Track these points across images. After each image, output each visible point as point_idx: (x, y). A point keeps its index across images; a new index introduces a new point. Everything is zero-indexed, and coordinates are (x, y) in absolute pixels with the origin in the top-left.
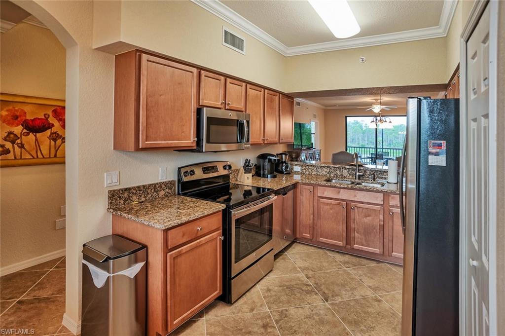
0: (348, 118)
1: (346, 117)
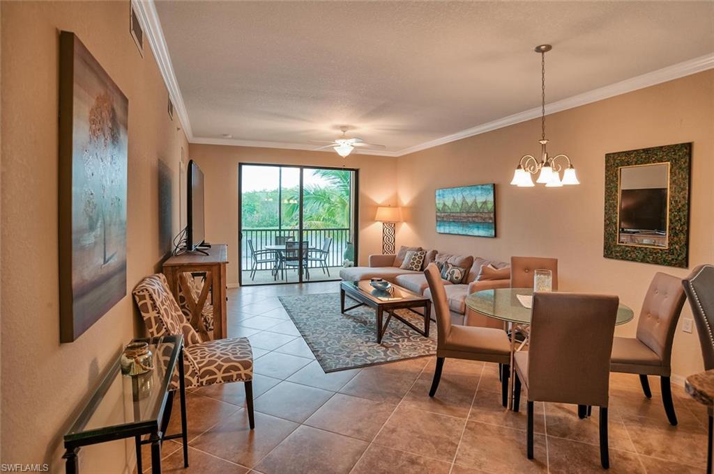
0: (243, 167)
1: (240, 165)
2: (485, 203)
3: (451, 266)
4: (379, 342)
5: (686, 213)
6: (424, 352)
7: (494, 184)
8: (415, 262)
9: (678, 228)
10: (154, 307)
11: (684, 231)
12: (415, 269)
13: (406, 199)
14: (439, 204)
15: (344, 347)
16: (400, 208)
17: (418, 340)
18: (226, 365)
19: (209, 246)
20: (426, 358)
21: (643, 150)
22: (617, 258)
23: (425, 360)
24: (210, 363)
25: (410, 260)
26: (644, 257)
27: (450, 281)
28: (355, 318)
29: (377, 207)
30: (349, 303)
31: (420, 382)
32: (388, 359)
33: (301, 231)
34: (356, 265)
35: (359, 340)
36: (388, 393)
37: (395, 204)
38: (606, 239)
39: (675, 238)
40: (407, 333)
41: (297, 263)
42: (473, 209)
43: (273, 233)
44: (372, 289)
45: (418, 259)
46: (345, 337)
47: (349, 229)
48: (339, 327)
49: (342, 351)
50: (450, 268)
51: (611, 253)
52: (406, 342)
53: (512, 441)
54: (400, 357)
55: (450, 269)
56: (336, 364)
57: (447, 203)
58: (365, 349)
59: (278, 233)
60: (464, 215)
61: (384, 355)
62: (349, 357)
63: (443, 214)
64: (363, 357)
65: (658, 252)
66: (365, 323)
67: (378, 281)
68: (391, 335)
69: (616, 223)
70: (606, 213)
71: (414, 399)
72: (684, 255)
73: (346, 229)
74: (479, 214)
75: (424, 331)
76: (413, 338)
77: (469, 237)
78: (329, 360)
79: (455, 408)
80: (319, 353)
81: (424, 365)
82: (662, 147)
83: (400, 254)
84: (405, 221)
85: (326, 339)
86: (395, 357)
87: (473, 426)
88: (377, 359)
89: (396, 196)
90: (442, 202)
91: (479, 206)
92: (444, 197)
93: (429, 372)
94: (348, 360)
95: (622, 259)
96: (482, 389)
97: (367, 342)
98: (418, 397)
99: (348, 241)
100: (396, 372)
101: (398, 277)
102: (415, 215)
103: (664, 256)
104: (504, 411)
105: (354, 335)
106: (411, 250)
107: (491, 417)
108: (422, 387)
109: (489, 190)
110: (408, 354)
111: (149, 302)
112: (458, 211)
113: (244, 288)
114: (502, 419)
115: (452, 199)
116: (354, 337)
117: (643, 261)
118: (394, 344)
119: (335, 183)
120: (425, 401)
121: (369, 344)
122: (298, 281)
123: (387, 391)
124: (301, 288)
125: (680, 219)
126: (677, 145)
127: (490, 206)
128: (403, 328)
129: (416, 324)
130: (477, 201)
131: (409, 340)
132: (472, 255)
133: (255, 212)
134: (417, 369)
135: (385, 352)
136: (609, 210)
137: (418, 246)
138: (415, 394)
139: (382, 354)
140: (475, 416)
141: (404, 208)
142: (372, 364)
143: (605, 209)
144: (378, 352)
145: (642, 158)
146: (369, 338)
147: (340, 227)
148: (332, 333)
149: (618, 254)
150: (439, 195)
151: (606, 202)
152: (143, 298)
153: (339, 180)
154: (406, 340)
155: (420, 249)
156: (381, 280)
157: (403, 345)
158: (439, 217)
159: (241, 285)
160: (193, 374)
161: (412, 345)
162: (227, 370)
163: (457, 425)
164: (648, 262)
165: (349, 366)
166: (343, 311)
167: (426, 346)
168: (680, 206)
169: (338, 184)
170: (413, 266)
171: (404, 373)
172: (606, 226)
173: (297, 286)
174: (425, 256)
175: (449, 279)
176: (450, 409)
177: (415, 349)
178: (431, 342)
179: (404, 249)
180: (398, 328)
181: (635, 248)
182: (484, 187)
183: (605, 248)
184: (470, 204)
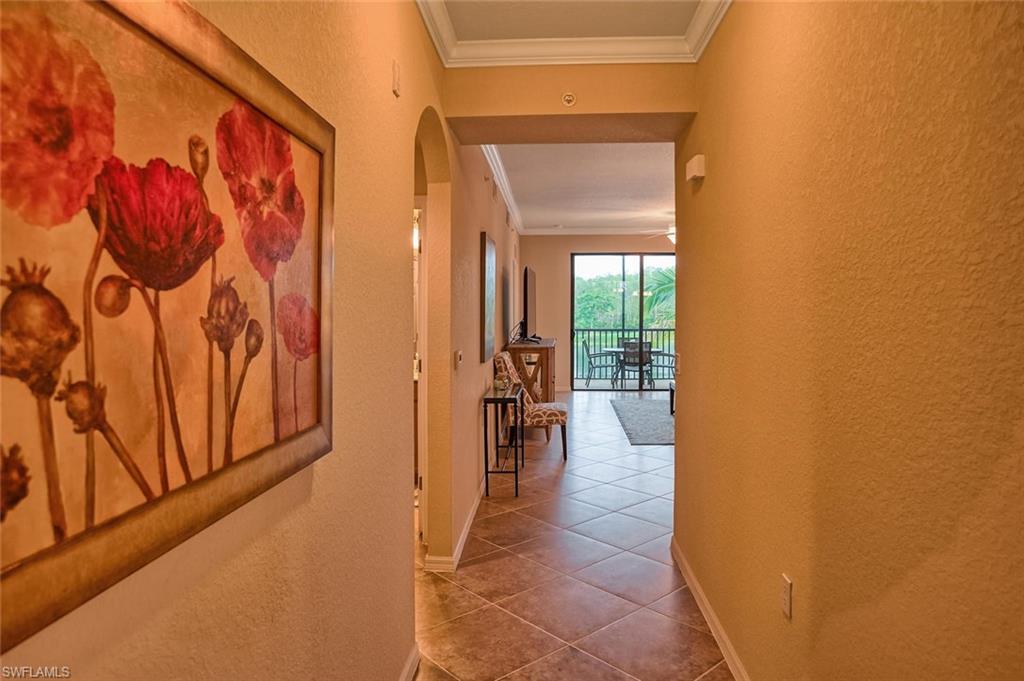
0: (576, 257)
1: (573, 255)
10: (506, 369)
15: (657, 433)
18: (549, 412)
19: (540, 338)
24: (539, 410)
33: (641, 330)
41: (637, 368)
43: (615, 334)
46: (662, 428)
48: (661, 422)
49: (654, 435)
56: (643, 441)
59: (620, 334)
62: (657, 439)
64: (670, 439)
94: (655, 440)
111: (503, 365)
113: (575, 393)
122: (637, 388)
124: (640, 395)
133: (609, 309)
152: (499, 362)
159: (573, 390)
160: (528, 416)
162: (549, 415)
165: (654, 443)
166: (672, 412)
173: (637, 394)
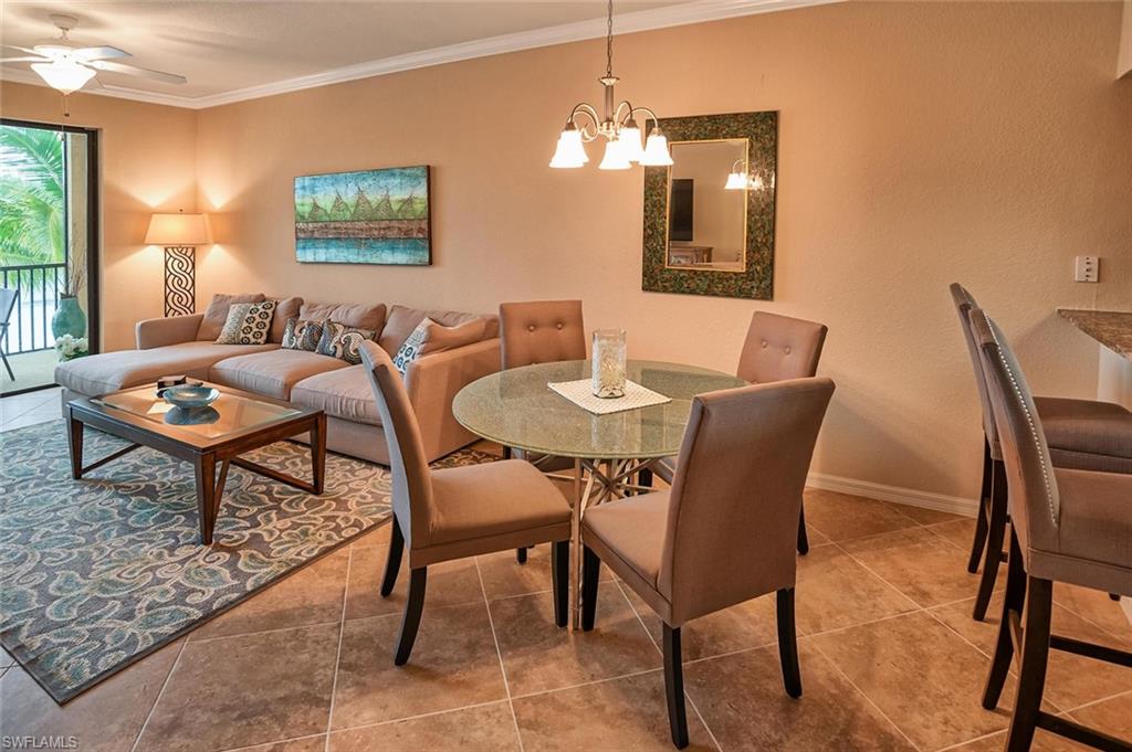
2: (409, 201)
3: (340, 329)
4: (206, 538)
5: (770, 217)
6: (329, 538)
7: (429, 167)
8: (253, 325)
9: (759, 240)
11: (768, 244)
12: (253, 340)
13: (219, 195)
14: (302, 205)
15: (107, 585)
16: (206, 216)
17: (302, 505)
20: (340, 552)
21: (708, 117)
22: (665, 290)
23: (341, 558)
25: (240, 323)
26: (709, 286)
27: (344, 357)
28: (116, 485)
29: (147, 215)
30: (94, 447)
31: (355, 627)
32: (249, 586)
34: (94, 349)
35: (148, 551)
36: (284, 700)
37: (193, 208)
38: (645, 259)
39: (757, 255)
40: (269, 493)
42: (382, 214)
44: (164, 408)
45: (258, 320)
46: (101, 551)
47: (65, 265)
48: (73, 523)
49: (106, 601)
50: (340, 332)
51: (656, 282)
52: (277, 523)
53: (624, 715)
54: (274, 569)
55: (340, 335)
56: (94, 658)
57: (321, 204)
58: (173, 575)
60: (363, 225)
61: (234, 577)
62: (130, 616)
63: (310, 225)
64: (175, 601)
65: (731, 278)
66: (150, 492)
67: (177, 383)
68: (232, 511)
69: (664, 233)
70: (646, 217)
71: (363, 689)
72: (768, 282)
73: (56, 266)
74: (395, 224)
75: (311, 482)
76: (289, 504)
77: (372, 268)
78: (65, 652)
79: (468, 676)
80: (23, 637)
81: (341, 575)
82: (737, 115)
83: (214, 313)
84: (216, 242)
85: (40, 578)
86: (265, 573)
87: (529, 713)
88: (217, 595)
89: (195, 192)
90: (309, 201)
91: (395, 207)
92: (314, 192)
93: (362, 591)
94: (130, 628)
95: (674, 292)
96: (497, 597)
97: (172, 549)
98: (368, 679)
99: (61, 289)
100: (280, 618)
101: (219, 365)
102: (240, 227)
103: (740, 283)
104: (565, 640)
105: (127, 538)
106: (238, 301)
107: (552, 666)
108: (364, 642)
109: (417, 177)
110: (291, 554)
112: (348, 216)
114: (576, 665)
115: (334, 195)
116: (132, 542)
117: (708, 293)
118: (247, 534)
119: (13, 164)
120: (391, 684)
121: (182, 553)
123: (281, 693)
125: (763, 226)
126: (759, 113)
127: (420, 207)
128: (254, 483)
129: (281, 464)
130: (391, 199)
131: (282, 515)
132: (383, 302)
134: (329, 589)
135: (232, 565)
136: (652, 212)
137: (258, 293)
138: (356, 670)
139: (226, 573)
140: (521, 682)
141: (214, 215)
142: (209, 616)
143: (645, 211)
144: (213, 573)
145: (706, 129)
146: (175, 535)
147: (36, 261)
148: (55, 550)
149: (667, 284)
150: (304, 188)
151: (646, 199)
153: (23, 156)
154: (273, 515)
155: (262, 299)
156: (183, 381)
157: (271, 533)
158: (303, 231)
161: (295, 526)
163: (498, 731)
164: (715, 295)
165: (139, 648)
166: (78, 472)
167: (327, 519)
168: (763, 206)
169: (21, 166)
170: (250, 336)
171: (303, 616)
172: (647, 238)
174: (274, 312)
175: (339, 353)
176: (460, 684)
177: (305, 533)
178: (334, 505)
179: (222, 303)
180: (243, 487)
181: (695, 272)
182: (408, 172)
183: (644, 275)
184: (374, 205)
